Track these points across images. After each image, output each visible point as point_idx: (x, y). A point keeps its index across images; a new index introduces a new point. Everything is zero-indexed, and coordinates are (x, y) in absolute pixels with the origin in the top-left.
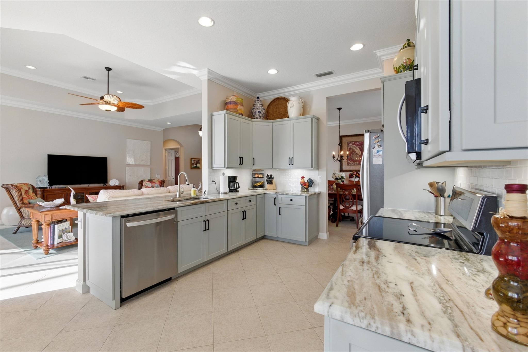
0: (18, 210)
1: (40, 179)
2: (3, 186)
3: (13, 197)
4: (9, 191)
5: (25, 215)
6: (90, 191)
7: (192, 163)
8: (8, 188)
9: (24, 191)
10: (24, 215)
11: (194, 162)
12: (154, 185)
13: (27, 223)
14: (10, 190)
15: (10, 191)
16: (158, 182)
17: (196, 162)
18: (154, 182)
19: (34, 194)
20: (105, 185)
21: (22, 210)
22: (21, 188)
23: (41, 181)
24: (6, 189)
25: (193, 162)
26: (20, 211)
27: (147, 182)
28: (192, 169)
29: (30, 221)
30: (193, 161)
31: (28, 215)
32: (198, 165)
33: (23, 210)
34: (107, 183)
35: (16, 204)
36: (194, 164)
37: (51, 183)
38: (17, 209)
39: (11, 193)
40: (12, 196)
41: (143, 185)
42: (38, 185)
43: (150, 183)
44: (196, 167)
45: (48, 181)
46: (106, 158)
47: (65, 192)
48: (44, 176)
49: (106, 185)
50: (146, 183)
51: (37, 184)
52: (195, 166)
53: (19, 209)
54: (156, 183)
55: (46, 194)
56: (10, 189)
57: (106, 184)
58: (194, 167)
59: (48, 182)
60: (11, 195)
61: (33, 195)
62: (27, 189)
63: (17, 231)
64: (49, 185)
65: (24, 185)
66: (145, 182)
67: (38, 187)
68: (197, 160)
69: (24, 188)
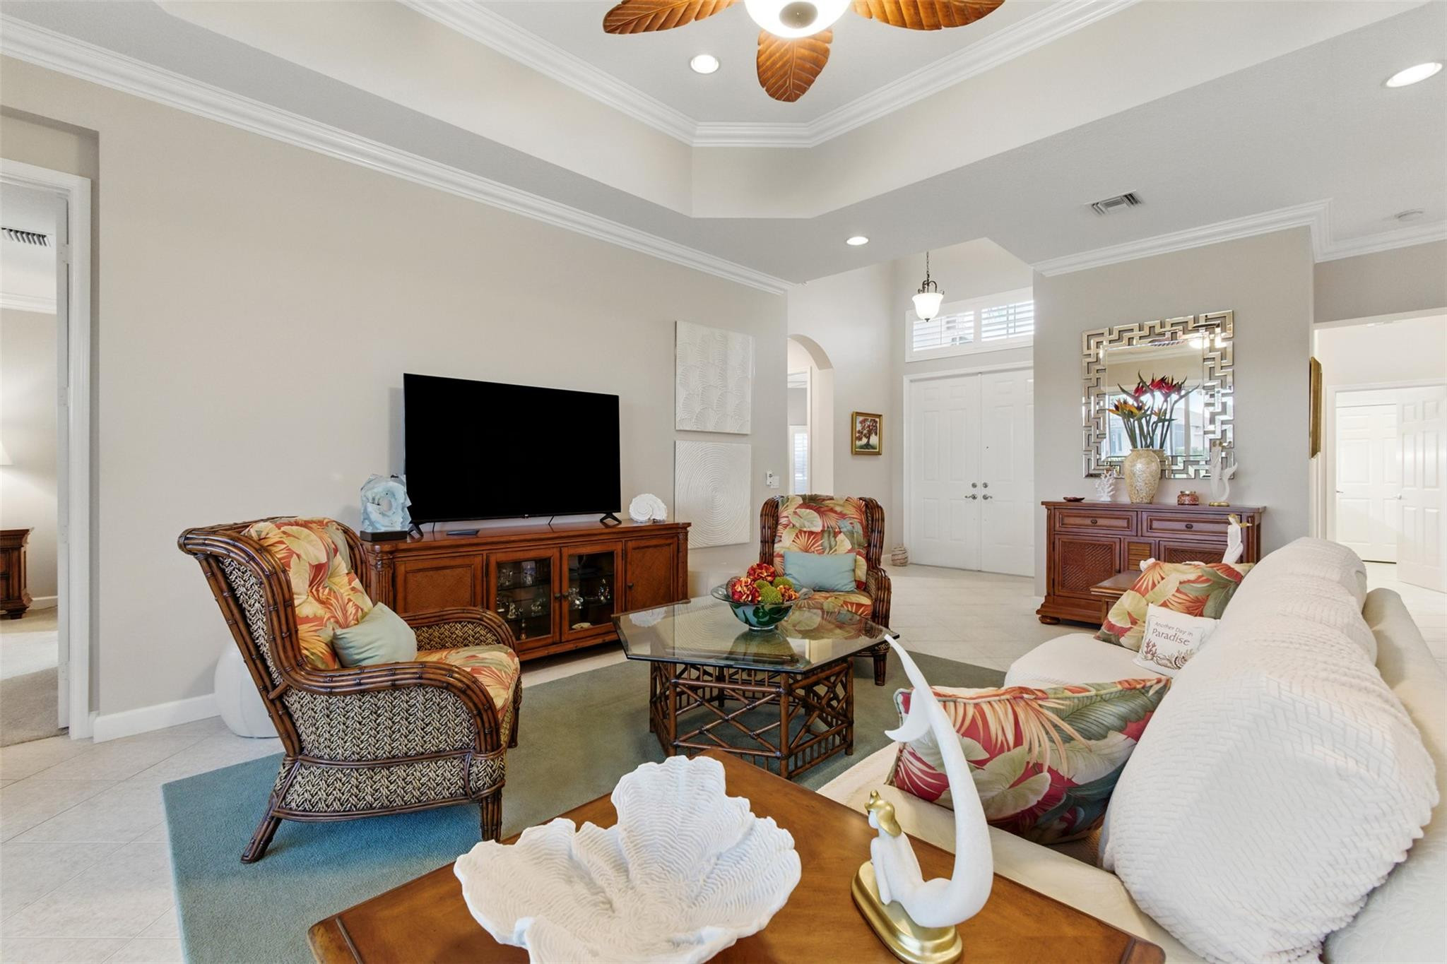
0: (272, 701)
1: (376, 494)
2: (187, 542)
3: (244, 617)
4: (223, 571)
5: (313, 737)
6: (572, 551)
7: (857, 429)
8: (217, 558)
9: (308, 567)
10: (304, 737)
11: (863, 428)
12: (833, 524)
13: (322, 794)
14: (228, 570)
15: (226, 577)
16: (850, 511)
17: (869, 426)
18: (832, 510)
19: (357, 583)
20: (610, 521)
21: (293, 701)
22: (291, 553)
23: (378, 505)
24: (205, 563)
25: (859, 427)
26: (285, 708)
27: (801, 506)
28: (857, 453)
29: (338, 785)
30: (861, 422)
31: (327, 736)
32: (874, 440)
33: (297, 706)
34: (619, 510)
35: (264, 661)
36: (862, 433)
37: (419, 513)
38: (268, 692)
39: (232, 590)
40: (242, 611)
41: (783, 521)
42: (367, 522)
43: (816, 514)
44: (868, 445)
45: (409, 503)
46: (615, 399)
47: (480, 558)
48: (393, 476)
49: (615, 519)
50: (795, 513)
51: (367, 517)
52: (864, 441)
53: (280, 697)
54: (842, 516)
55: (401, 569)
56: (227, 561)
57: (614, 514)
58: (861, 447)
59: (409, 508)
60: (236, 599)
61: (353, 589)
62: (324, 559)
63: (270, 839)
64: (410, 523)
65: (306, 531)
66: (791, 510)
67: (370, 530)
68: (870, 419)
69: (303, 556)
